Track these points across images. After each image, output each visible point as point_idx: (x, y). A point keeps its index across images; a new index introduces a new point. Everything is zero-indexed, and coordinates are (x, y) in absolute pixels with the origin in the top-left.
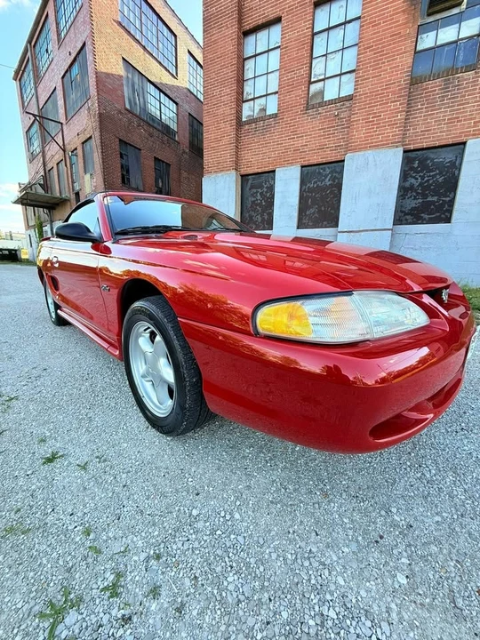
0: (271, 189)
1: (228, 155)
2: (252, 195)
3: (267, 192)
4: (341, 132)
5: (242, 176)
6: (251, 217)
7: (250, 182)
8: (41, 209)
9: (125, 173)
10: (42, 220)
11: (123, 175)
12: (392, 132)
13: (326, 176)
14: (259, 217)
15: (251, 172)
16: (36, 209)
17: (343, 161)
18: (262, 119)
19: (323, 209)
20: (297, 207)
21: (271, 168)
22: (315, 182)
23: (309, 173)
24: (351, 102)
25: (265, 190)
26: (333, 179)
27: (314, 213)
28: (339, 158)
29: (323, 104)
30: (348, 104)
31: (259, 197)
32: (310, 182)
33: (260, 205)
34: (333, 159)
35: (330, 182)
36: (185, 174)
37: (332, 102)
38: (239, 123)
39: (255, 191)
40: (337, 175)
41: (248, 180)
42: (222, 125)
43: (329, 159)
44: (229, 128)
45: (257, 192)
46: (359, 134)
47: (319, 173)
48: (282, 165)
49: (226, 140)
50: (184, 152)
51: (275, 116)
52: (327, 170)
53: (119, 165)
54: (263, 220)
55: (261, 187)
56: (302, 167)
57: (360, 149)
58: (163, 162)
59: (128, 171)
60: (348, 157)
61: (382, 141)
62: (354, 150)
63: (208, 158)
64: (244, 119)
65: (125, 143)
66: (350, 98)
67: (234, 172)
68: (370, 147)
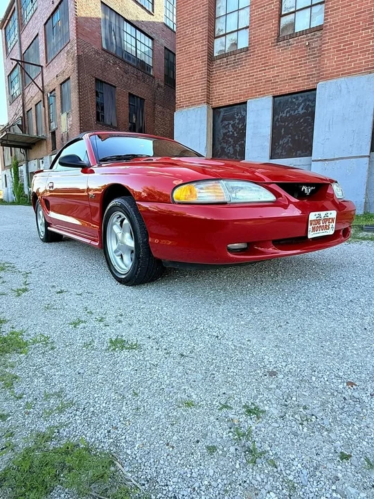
0: (243, 120)
1: (199, 90)
2: (224, 127)
3: (238, 124)
4: (313, 61)
5: (214, 109)
6: (223, 148)
7: (222, 114)
8: (18, 149)
9: (100, 111)
10: (18, 159)
11: (97, 112)
12: (365, 59)
13: (299, 105)
14: (231, 148)
15: (223, 104)
16: (13, 148)
17: (315, 89)
18: (233, 53)
19: (296, 138)
20: (269, 138)
21: (242, 100)
22: (287, 112)
23: (281, 103)
24: (321, 31)
25: (237, 121)
26: (306, 107)
27: (287, 143)
28: (311, 87)
29: (294, 35)
30: (319, 34)
31: (231, 129)
32: (283, 112)
33: (232, 136)
34: (306, 88)
35: (304, 111)
36: (159, 108)
37: (302, 33)
38: (211, 59)
39: (226, 122)
40: (310, 103)
41: (220, 112)
42: (194, 61)
43: (302, 89)
44: (201, 64)
45: (229, 124)
46: (330, 62)
47: (292, 102)
48: (254, 97)
49: (197, 75)
50: (159, 86)
51: (247, 49)
52: (300, 98)
53: (94, 103)
54: (235, 151)
55: (233, 118)
56: (274, 97)
57: (332, 77)
58: (137, 97)
59: (103, 109)
60: (319, 86)
61: (354, 68)
62: (326, 78)
63: (180, 92)
64: (216, 54)
65: (101, 81)
66: (320, 28)
67: (205, 106)
68: (342, 74)
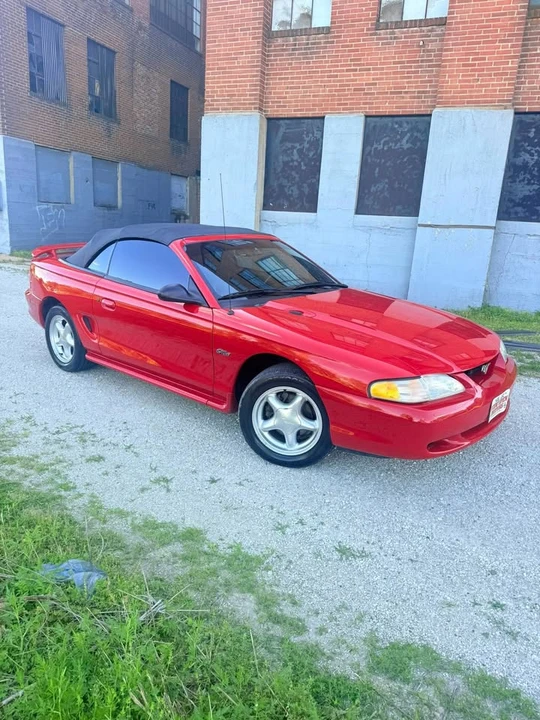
0: (317, 145)
1: (248, 84)
2: (285, 151)
3: (309, 150)
4: (427, 71)
5: (269, 119)
6: (281, 187)
7: (282, 130)
9: (35, 71)
11: (32, 76)
12: (500, 85)
13: (403, 135)
14: (295, 188)
15: (285, 114)
17: (430, 115)
18: (308, 32)
19: (396, 185)
20: (357, 180)
21: (317, 112)
22: (385, 143)
23: (377, 129)
24: (443, 28)
25: (306, 145)
26: (413, 140)
27: (382, 191)
28: (423, 110)
29: (401, 24)
30: (439, 30)
31: (296, 156)
32: (378, 141)
33: (297, 168)
34: (415, 111)
35: (409, 145)
37: (415, 23)
38: (268, 35)
39: (289, 145)
40: (419, 135)
41: (279, 126)
42: (239, 34)
43: (408, 111)
44: (251, 41)
45: (293, 148)
46: (452, 82)
47: (393, 129)
48: (334, 111)
49: (244, 59)
51: (326, 30)
52: (405, 125)
53: (26, 57)
54: (301, 193)
55: (301, 141)
56: (366, 116)
57: (454, 104)
58: (103, 47)
59: (41, 67)
60: (436, 112)
61: (484, 96)
62: (446, 104)
64: (275, 28)
65: (36, 12)
66: (441, 22)
67: (256, 114)
68: (468, 102)
